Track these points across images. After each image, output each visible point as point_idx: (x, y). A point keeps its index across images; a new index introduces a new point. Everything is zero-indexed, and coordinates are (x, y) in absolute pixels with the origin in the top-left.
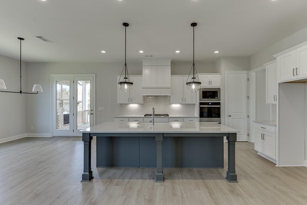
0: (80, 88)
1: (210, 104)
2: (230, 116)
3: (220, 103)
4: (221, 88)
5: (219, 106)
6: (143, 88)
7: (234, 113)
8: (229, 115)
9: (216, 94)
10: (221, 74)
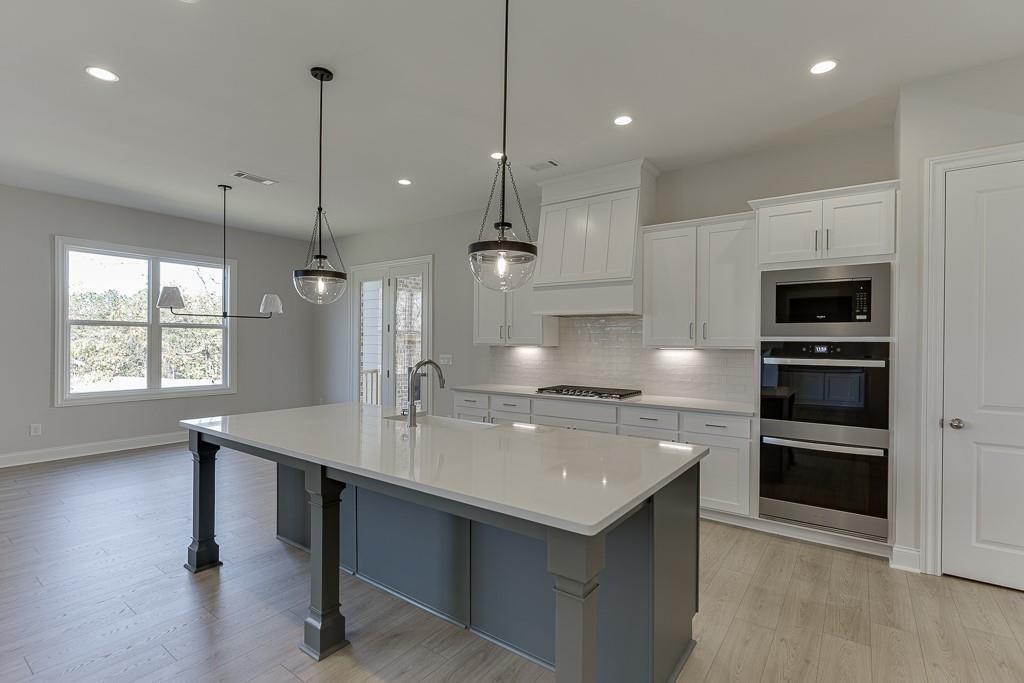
0: (402, 303)
1: (824, 349)
2: (957, 425)
3: (888, 344)
4: (895, 263)
5: (881, 364)
6: (536, 289)
7: (986, 407)
8: (948, 419)
9: (860, 297)
10: (897, 187)
